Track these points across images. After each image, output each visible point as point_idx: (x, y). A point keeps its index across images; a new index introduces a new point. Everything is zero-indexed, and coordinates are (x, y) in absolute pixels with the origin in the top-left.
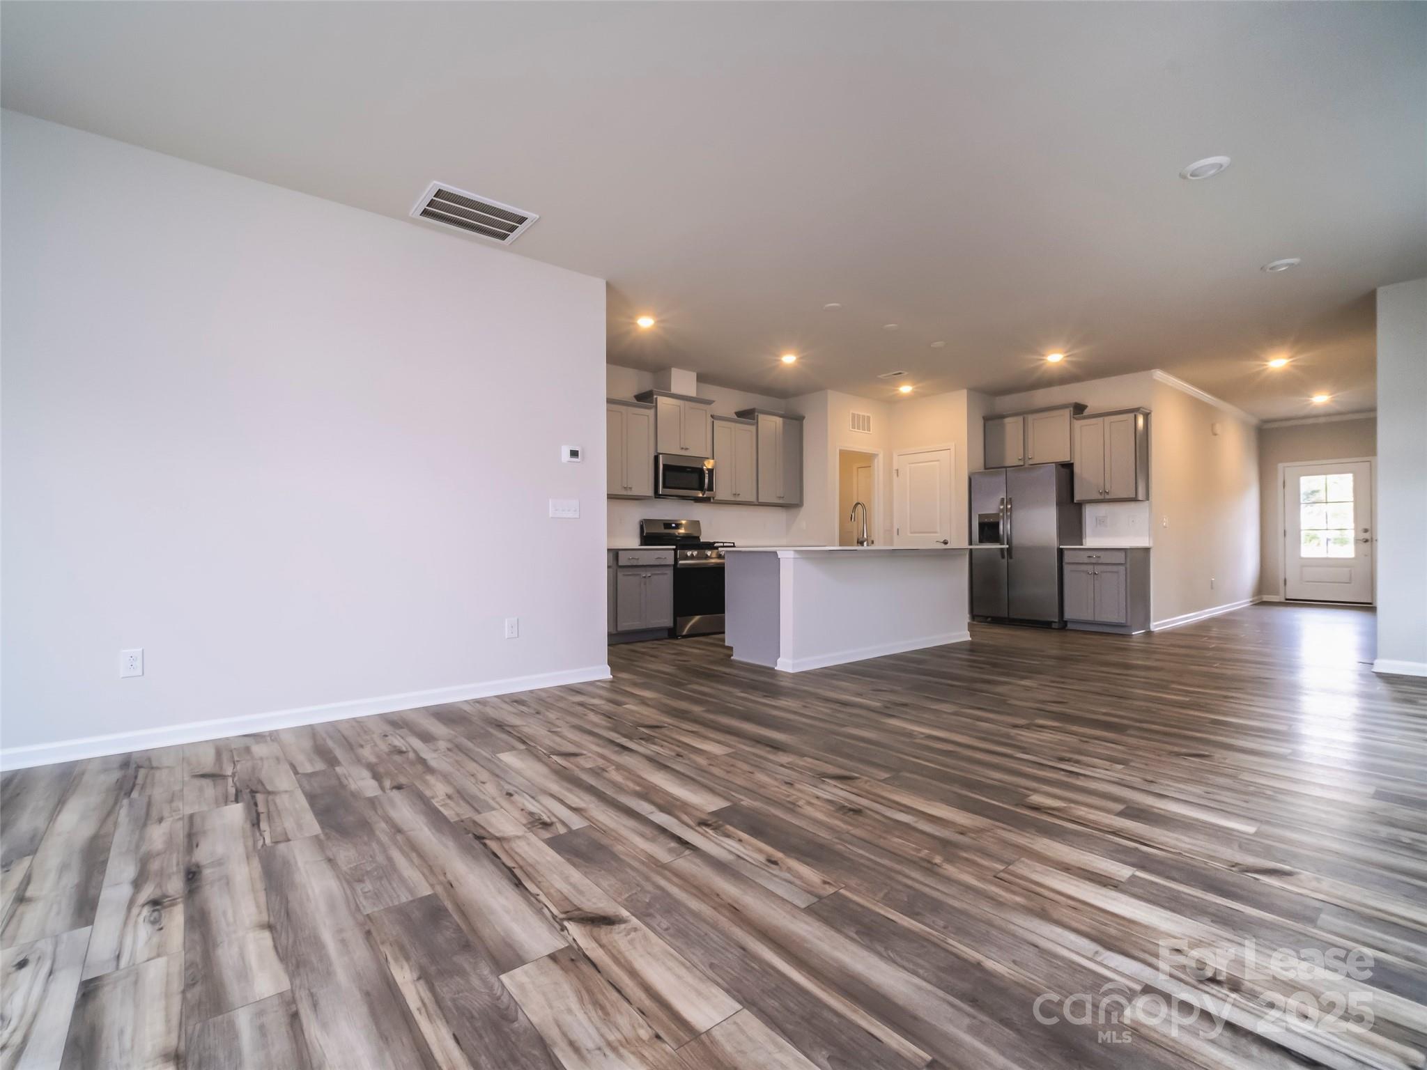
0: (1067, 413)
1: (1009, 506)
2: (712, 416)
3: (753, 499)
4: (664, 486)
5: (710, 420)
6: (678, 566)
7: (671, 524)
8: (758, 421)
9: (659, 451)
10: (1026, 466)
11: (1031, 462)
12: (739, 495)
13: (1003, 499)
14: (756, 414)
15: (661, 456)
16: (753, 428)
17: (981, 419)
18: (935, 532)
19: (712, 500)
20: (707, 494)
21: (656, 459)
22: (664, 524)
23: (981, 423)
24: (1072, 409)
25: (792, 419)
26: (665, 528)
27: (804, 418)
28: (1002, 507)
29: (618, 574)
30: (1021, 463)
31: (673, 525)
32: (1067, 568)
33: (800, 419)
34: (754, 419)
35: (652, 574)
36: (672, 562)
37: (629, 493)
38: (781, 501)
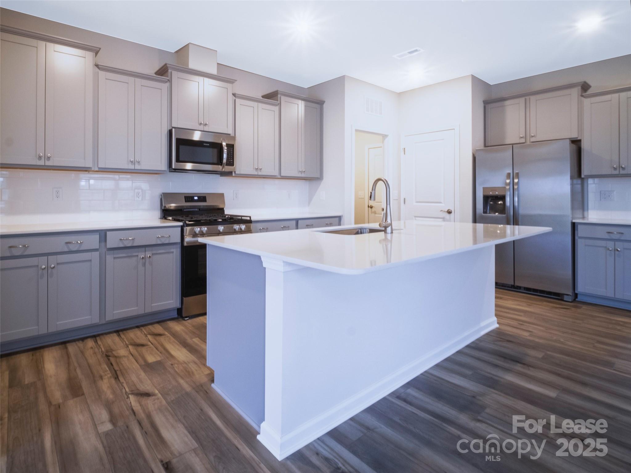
0: (576, 92)
1: (516, 181)
2: (234, 95)
3: (276, 173)
4: (178, 160)
5: (231, 97)
6: (185, 244)
7: (193, 197)
8: (280, 102)
9: (173, 126)
10: (528, 143)
11: (533, 139)
12: (261, 169)
13: (509, 174)
14: (279, 96)
15: (174, 129)
16: (276, 109)
17: (483, 103)
18: (441, 203)
19: (234, 174)
20: (228, 169)
21: (170, 132)
22: (185, 197)
23: (482, 105)
24: (580, 88)
25: (313, 102)
26: (186, 201)
27: (324, 102)
28: (508, 181)
29: (107, 256)
30: (523, 140)
31: (196, 198)
32: (580, 243)
33: (321, 103)
34: (277, 101)
35: (153, 254)
36: (179, 240)
37: (137, 167)
38: (303, 175)
